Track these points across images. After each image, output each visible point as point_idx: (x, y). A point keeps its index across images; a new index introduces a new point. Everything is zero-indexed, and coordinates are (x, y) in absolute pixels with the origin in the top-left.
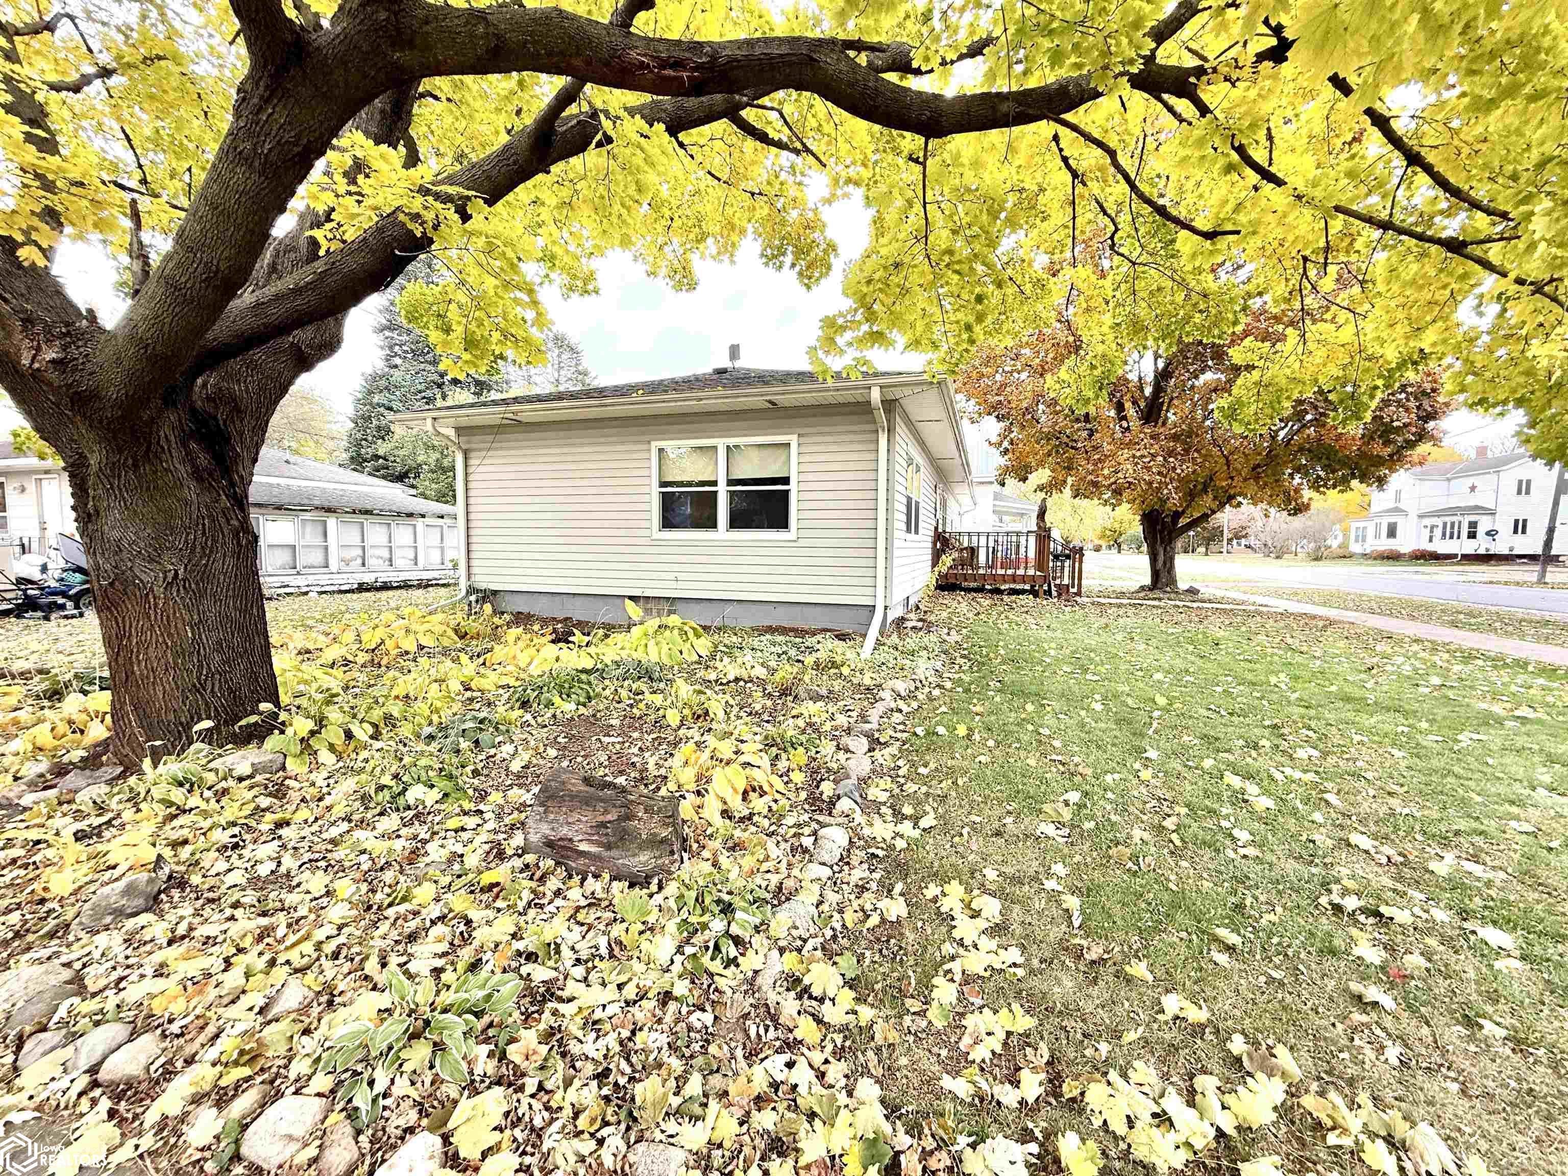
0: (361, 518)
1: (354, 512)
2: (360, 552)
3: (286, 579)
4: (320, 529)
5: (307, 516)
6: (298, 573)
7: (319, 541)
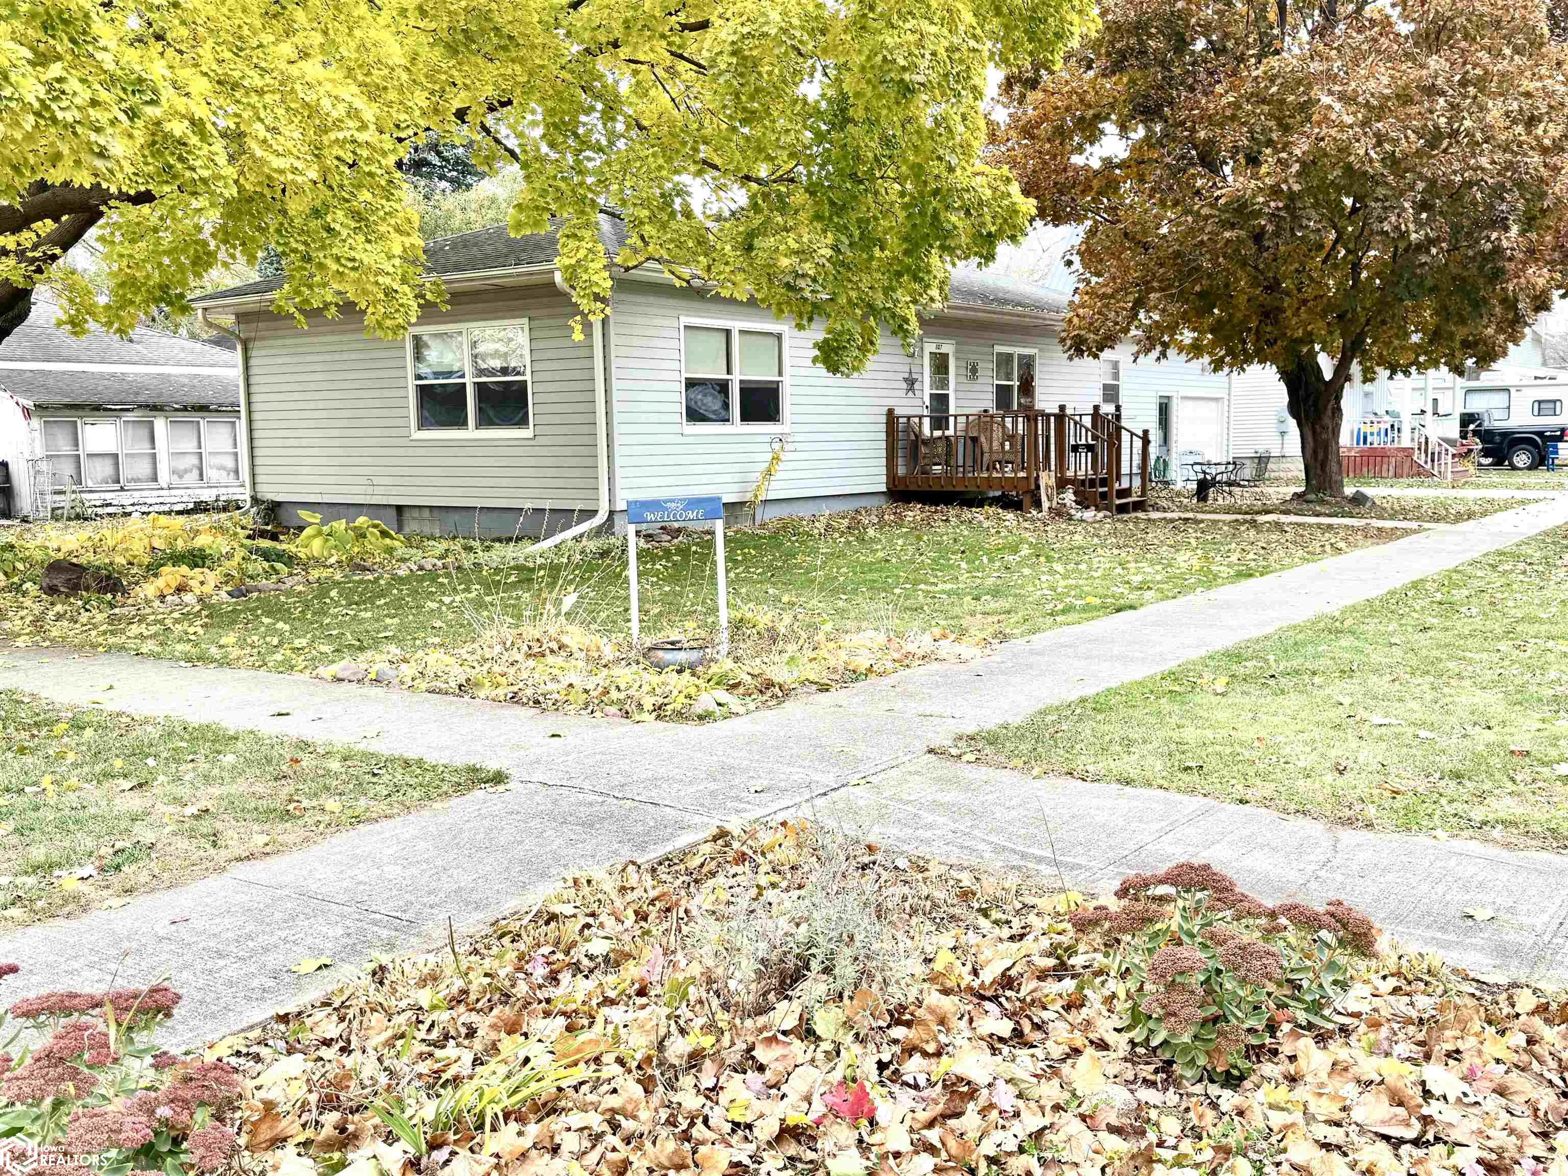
0: (195, 417)
1: (185, 409)
2: (195, 461)
3: (108, 496)
4: (145, 432)
5: (130, 417)
6: (122, 489)
7: (145, 448)
